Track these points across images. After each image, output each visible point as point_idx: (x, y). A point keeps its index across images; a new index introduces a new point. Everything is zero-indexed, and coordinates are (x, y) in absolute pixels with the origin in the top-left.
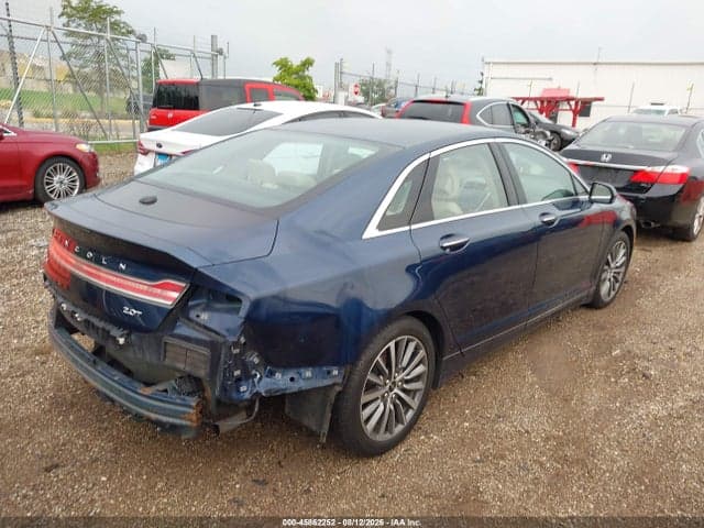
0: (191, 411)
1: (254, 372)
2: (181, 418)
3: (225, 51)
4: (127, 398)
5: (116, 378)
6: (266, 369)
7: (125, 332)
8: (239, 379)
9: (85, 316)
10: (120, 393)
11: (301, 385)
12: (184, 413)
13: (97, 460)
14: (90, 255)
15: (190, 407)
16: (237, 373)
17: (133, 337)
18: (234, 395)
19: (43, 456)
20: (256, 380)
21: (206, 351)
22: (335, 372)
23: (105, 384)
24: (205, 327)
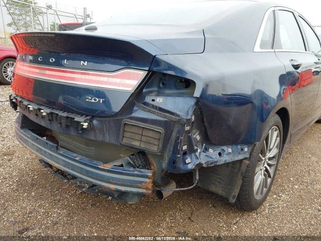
0: (147, 180)
1: (196, 148)
2: (137, 187)
3: (91, 15)
4: (88, 173)
5: (77, 159)
6: (202, 146)
7: (88, 118)
8: (185, 153)
9: (49, 111)
10: (81, 171)
11: (226, 158)
12: (141, 182)
13: (57, 223)
14: (52, 60)
15: (147, 177)
16: (185, 148)
17: (95, 122)
18: (181, 166)
19: (16, 222)
20: (197, 154)
21: (161, 129)
22: (246, 149)
23: (67, 165)
24: (161, 109)
